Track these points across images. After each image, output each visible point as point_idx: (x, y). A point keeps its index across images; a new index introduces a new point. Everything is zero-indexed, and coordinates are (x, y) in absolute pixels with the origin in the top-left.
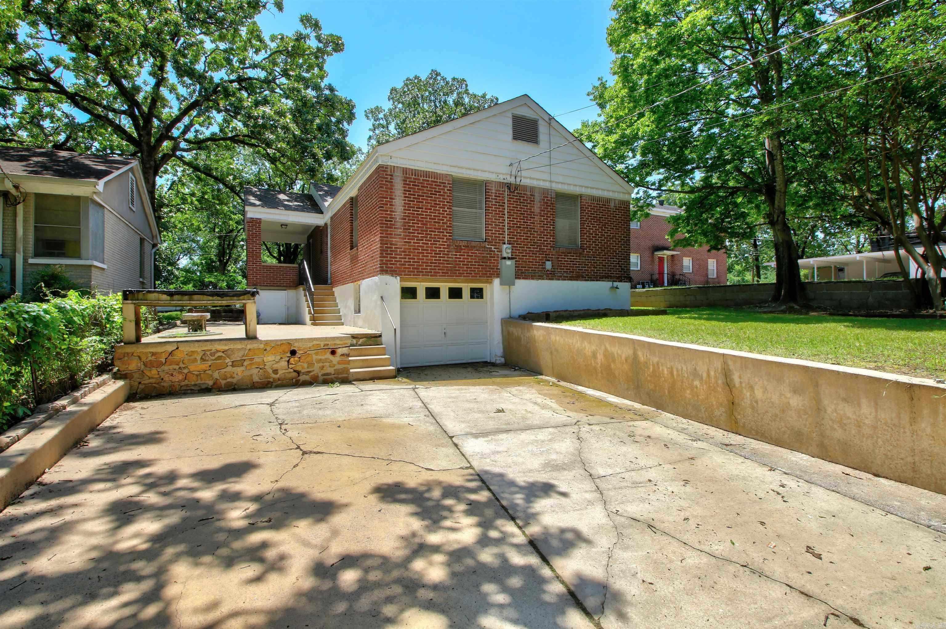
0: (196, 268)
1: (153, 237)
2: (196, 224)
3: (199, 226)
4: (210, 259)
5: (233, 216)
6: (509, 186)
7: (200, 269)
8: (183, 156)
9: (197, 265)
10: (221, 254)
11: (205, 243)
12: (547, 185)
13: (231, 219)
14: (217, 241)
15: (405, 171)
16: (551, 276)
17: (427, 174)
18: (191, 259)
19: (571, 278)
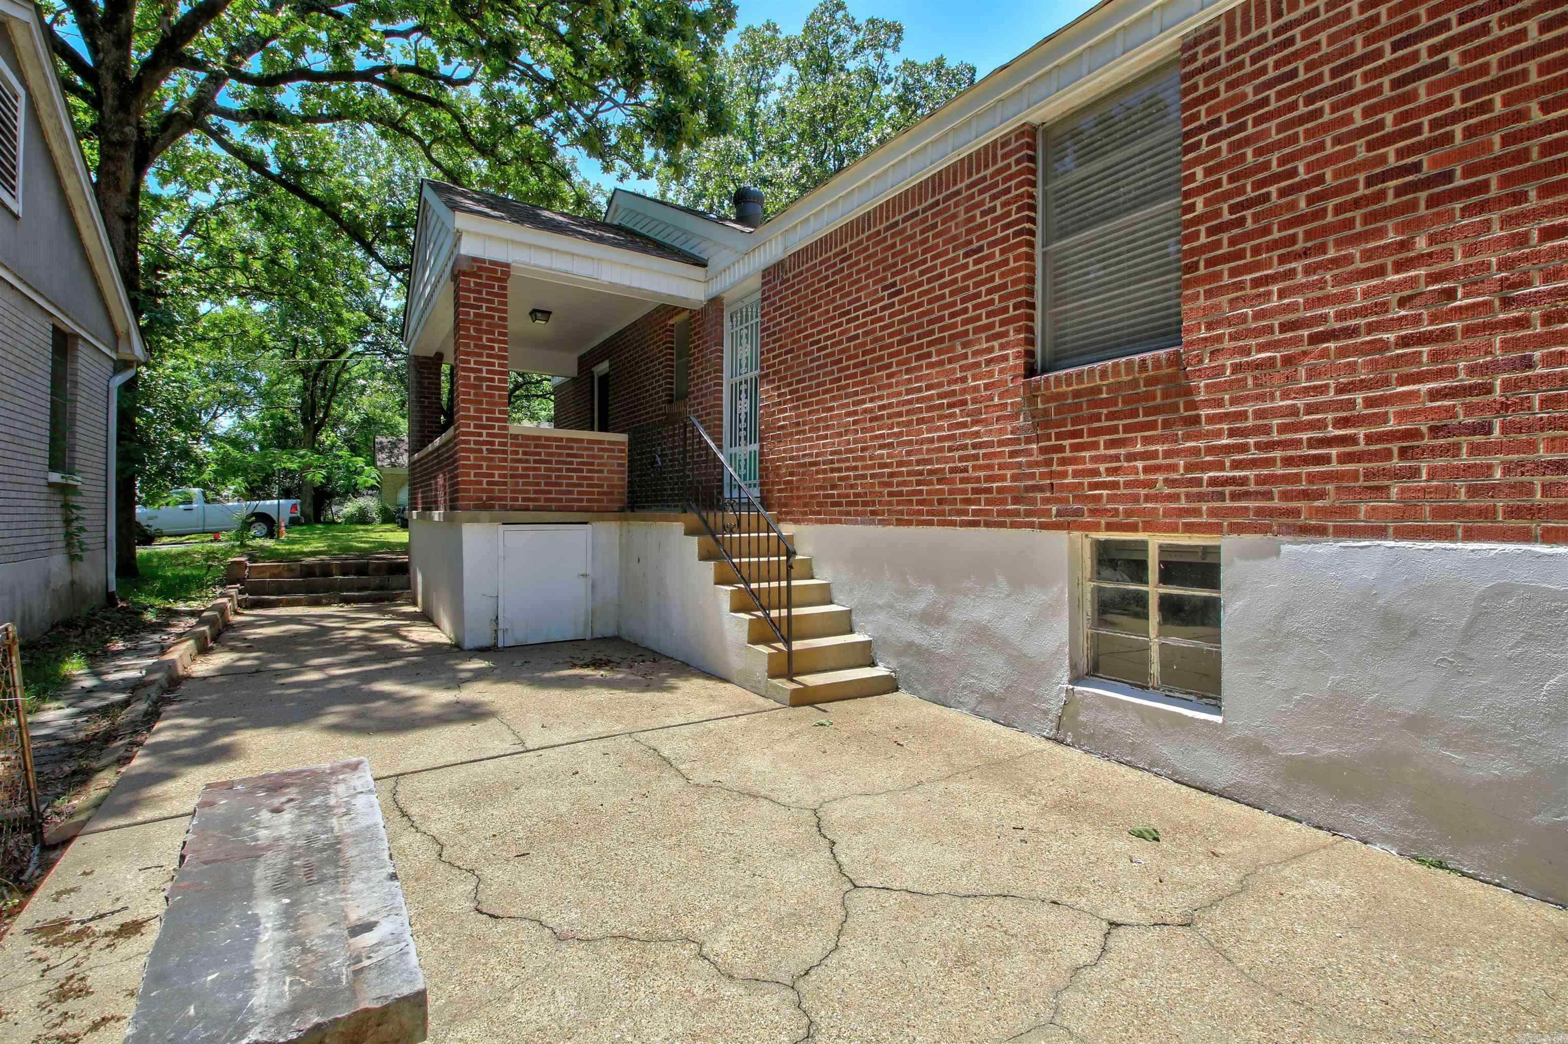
0: (251, 435)
1: (116, 338)
2: (254, 332)
3: (260, 337)
4: (283, 418)
5: (346, 315)
7: (260, 437)
8: (222, 130)
9: (253, 429)
10: (308, 410)
11: (272, 384)
13: (340, 322)
14: (299, 381)
18: (241, 417)
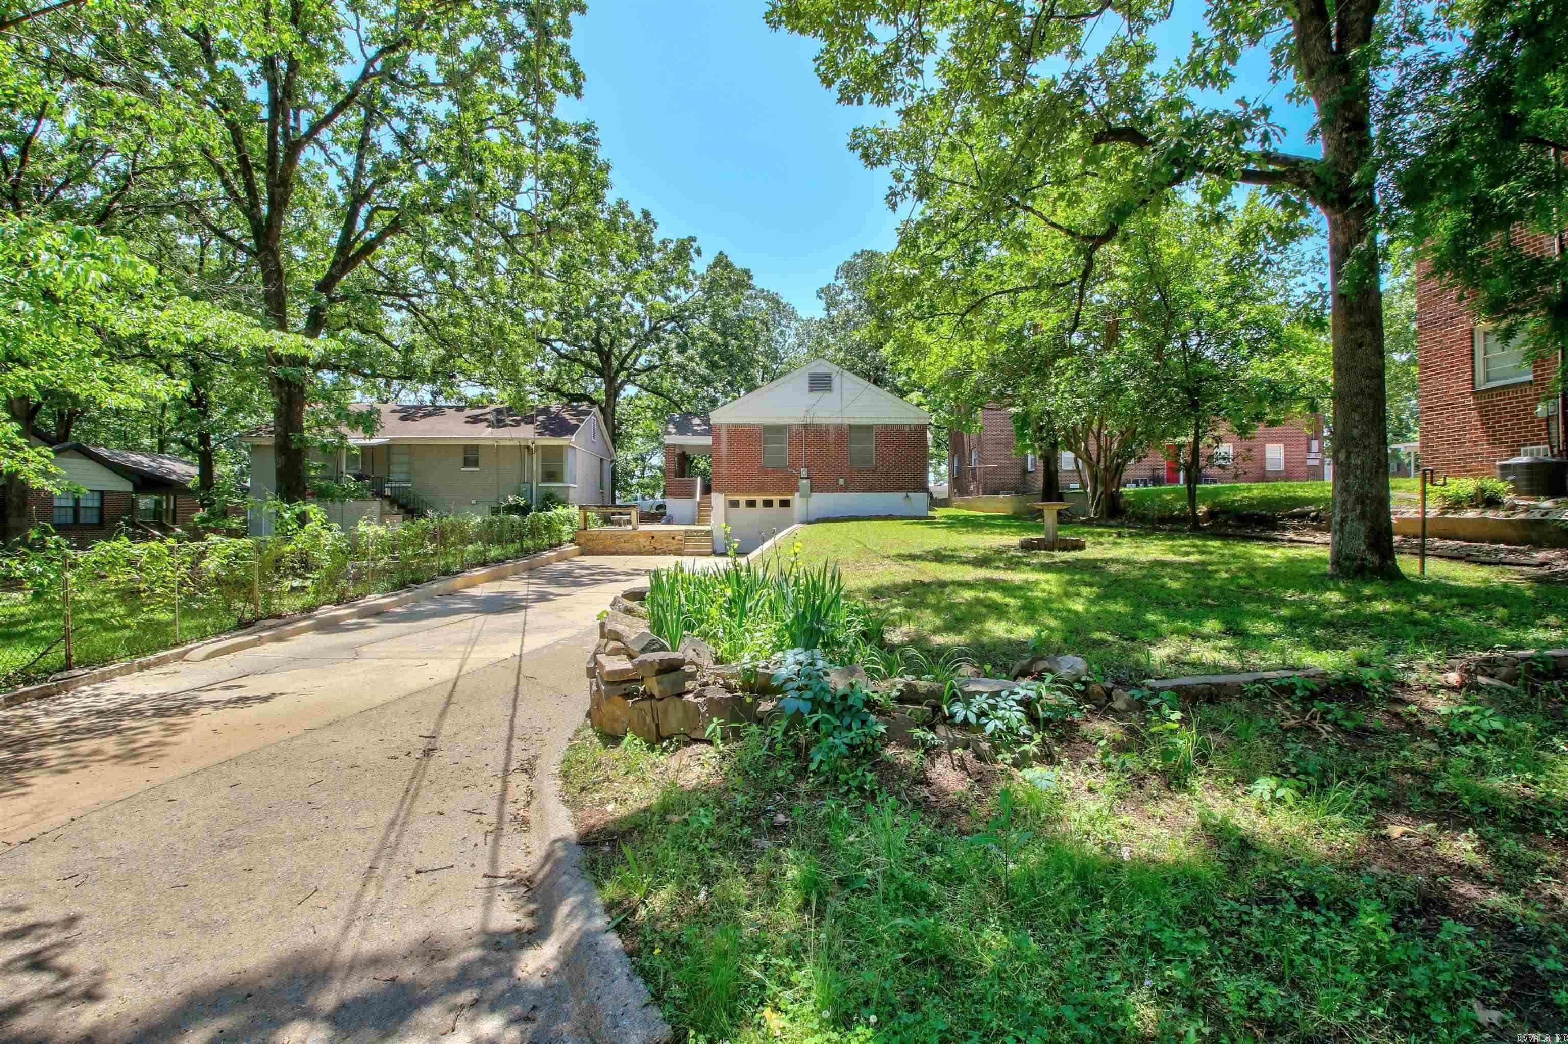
6: (806, 426)
12: (839, 421)
15: (728, 425)
16: (845, 489)
17: (744, 425)
19: (870, 490)
